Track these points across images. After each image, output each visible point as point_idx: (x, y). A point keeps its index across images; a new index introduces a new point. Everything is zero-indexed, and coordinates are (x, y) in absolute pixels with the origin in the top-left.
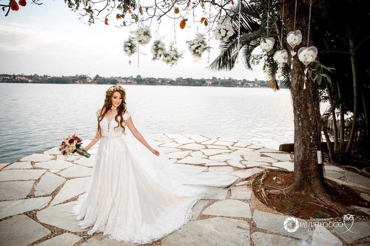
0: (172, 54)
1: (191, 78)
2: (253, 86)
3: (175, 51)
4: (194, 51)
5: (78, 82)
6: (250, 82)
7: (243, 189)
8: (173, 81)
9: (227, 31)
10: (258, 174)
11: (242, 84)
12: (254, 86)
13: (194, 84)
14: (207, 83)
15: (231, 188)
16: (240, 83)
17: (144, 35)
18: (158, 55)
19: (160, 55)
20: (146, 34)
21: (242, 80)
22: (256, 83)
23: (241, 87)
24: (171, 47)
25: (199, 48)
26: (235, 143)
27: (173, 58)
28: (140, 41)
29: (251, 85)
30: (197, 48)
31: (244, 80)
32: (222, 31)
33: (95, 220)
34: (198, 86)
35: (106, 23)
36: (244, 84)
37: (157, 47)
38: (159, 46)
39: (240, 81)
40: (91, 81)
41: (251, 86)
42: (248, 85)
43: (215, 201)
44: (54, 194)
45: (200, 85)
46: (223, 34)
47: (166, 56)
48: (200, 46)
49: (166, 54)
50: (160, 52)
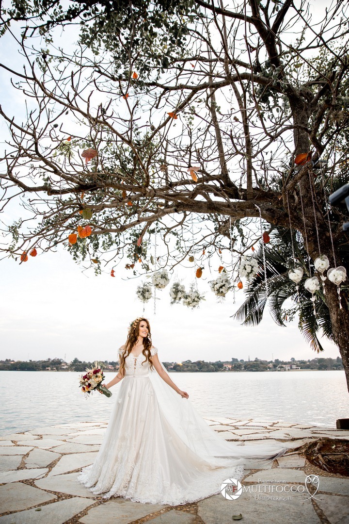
0: (193, 296)
1: (202, 360)
2: (289, 368)
3: (196, 292)
4: (218, 290)
5: (49, 368)
6: (285, 363)
7: (293, 458)
8: (179, 365)
9: (252, 267)
10: (310, 443)
11: (275, 366)
12: (291, 368)
13: (207, 369)
14: (225, 367)
15: (277, 458)
16: (271, 365)
17: (161, 278)
18: (178, 298)
19: (180, 298)
20: (164, 277)
21: (274, 361)
22: (294, 365)
23: (273, 371)
24: (192, 288)
25: (223, 287)
26: (274, 423)
27: (194, 300)
28: (157, 285)
29: (287, 367)
30: (221, 287)
31: (277, 361)
32: (247, 267)
33: (112, 481)
34: (213, 371)
35: (112, 275)
36: (277, 366)
37: (177, 290)
38: (179, 288)
39: (271, 362)
40: (68, 367)
41: (287, 369)
42: (283, 367)
43: (258, 470)
44: (51, 466)
45: (216, 371)
46: (249, 269)
47: (186, 298)
48: (224, 285)
49: (187, 296)
50: (180, 295)
